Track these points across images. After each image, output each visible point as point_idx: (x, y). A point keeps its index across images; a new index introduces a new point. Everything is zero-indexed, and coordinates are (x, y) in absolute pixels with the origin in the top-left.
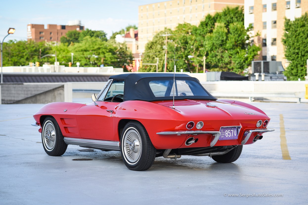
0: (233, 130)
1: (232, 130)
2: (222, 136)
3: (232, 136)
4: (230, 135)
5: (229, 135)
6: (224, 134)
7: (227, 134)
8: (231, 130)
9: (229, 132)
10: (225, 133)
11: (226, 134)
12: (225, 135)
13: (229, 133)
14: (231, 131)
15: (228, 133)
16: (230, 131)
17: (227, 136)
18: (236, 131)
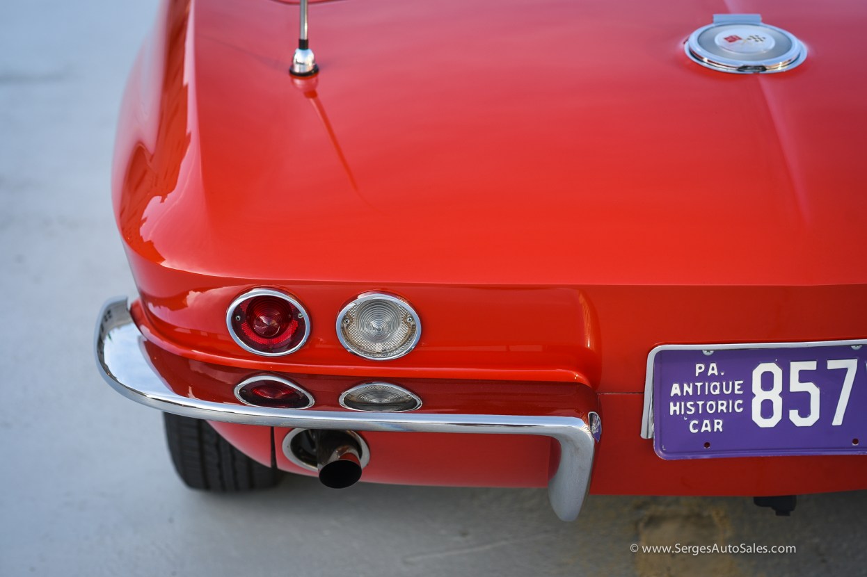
0: (852, 365)
2: (701, 416)
3: (838, 420)
4: (805, 413)
5: (794, 415)
6: (732, 396)
7: (775, 395)
8: (833, 365)
9: (804, 376)
10: (747, 386)
11: (760, 396)
12: (747, 405)
13: (796, 386)
14: (822, 365)
15: (785, 393)
16: (811, 365)
17: (771, 423)
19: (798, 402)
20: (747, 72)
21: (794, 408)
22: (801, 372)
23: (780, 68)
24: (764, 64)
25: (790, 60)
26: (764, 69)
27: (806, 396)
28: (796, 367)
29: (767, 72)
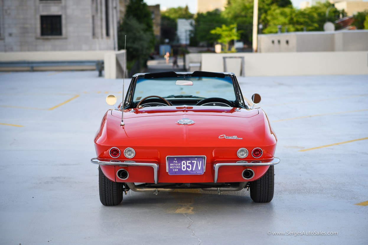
0: (195, 162)
1: (195, 160)
2: (175, 169)
3: (194, 170)
4: (189, 168)
5: (188, 169)
6: (179, 166)
7: (185, 166)
8: (193, 162)
9: (189, 163)
10: (181, 164)
11: (183, 166)
12: (181, 167)
13: (188, 165)
14: (191, 161)
15: (186, 166)
16: (190, 162)
17: (185, 170)
18: (201, 162)
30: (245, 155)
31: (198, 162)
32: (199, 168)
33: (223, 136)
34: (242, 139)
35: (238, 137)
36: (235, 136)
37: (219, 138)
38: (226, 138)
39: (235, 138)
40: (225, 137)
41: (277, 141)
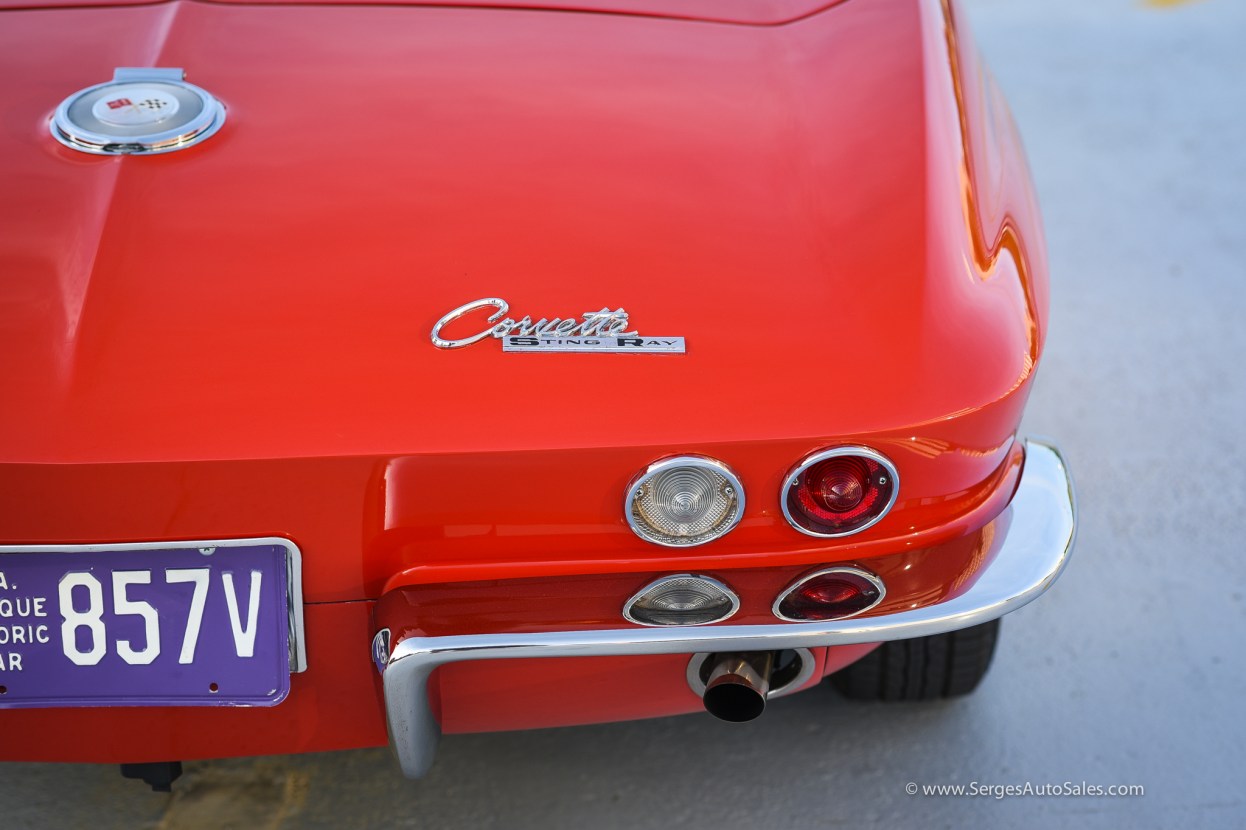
0: (200, 575)
1: (197, 562)
3: (187, 656)
4: (139, 645)
5: (123, 648)
6: (32, 620)
7: (93, 618)
8: (174, 576)
9: (134, 593)
10: (52, 606)
11: (72, 620)
12: (55, 633)
13: (123, 606)
14: (158, 577)
15: (108, 616)
16: (143, 577)
17: (92, 658)
18: (256, 577)
19: (128, 629)
20: (117, 152)
21: (123, 638)
22: (129, 587)
23: (181, 144)
24: (140, 142)
25: (196, 131)
26: (141, 148)
27: (138, 621)
28: (121, 579)
29: (148, 152)
30: (715, 510)
31: (227, 579)
32: (245, 644)
33: (479, 319)
34: (678, 345)
35: (643, 323)
36: (604, 315)
37: (439, 342)
38: (507, 346)
39: (608, 344)
40: (501, 331)
41: (1035, 355)
